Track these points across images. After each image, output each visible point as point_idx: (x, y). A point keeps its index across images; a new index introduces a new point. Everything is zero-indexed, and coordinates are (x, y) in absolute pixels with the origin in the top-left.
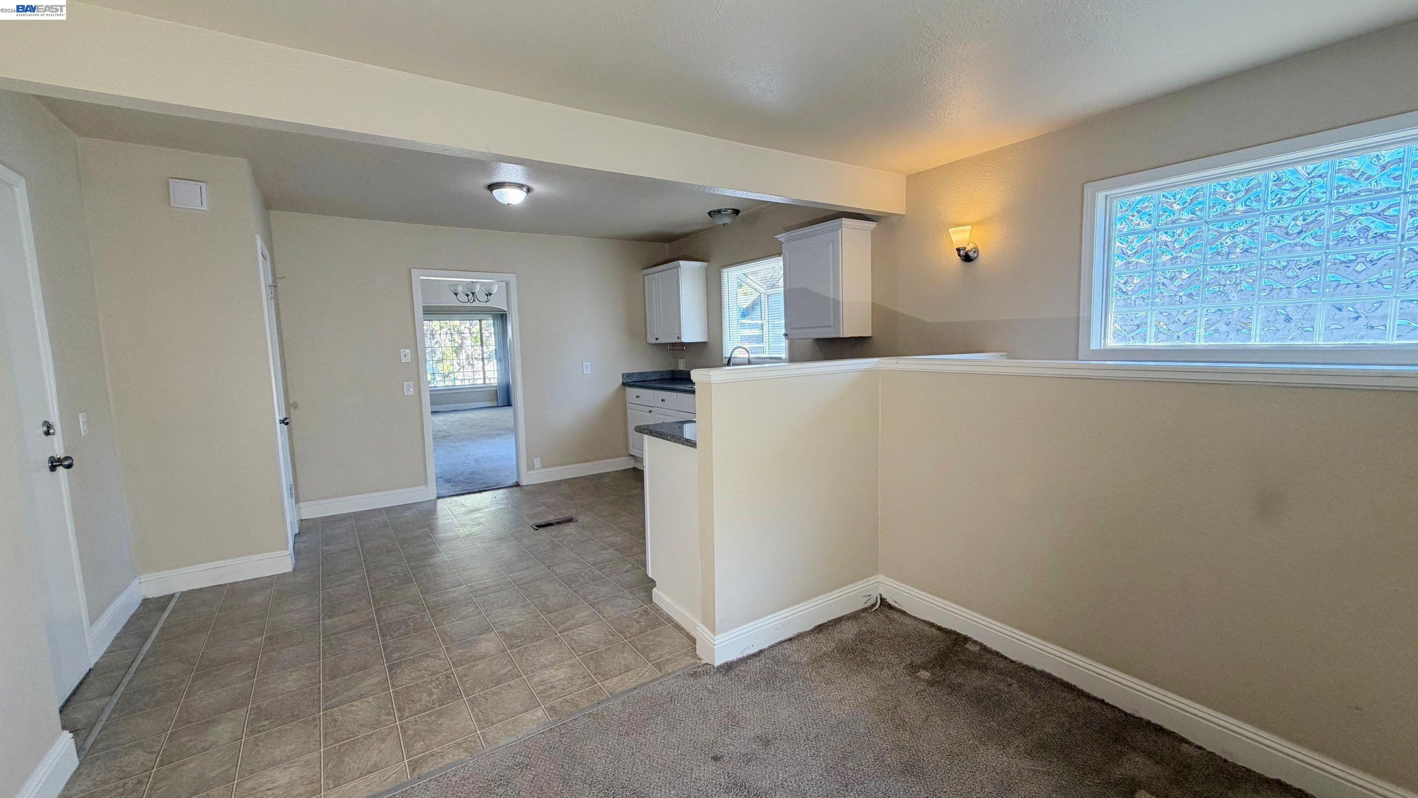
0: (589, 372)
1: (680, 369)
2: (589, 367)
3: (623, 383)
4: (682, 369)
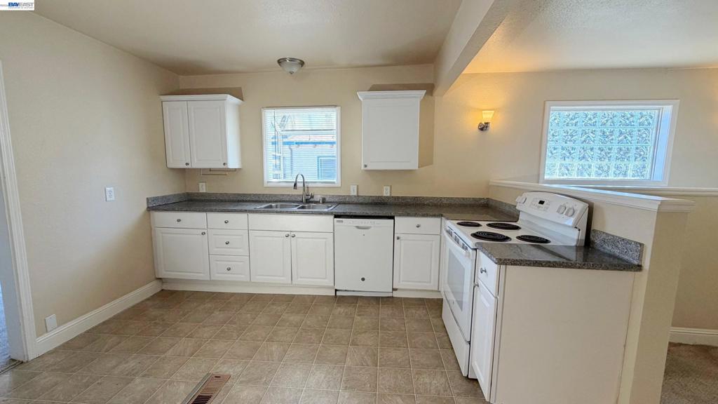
0: (113, 198)
1: (201, 191)
2: (113, 194)
3: (148, 207)
4: (204, 191)
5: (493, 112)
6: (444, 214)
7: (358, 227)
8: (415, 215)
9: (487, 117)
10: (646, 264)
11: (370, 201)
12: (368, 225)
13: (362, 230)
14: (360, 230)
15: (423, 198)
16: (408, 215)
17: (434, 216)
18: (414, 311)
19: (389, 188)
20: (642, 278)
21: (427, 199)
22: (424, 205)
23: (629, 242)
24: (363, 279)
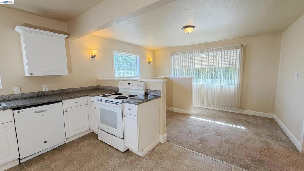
5: (97, 51)
6: (88, 94)
7: (36, 112)
8: (75, 97)
9: (94, 52)
10: (162, 95)
11: (33, 96)
12: (44, 109)
13: (40, 113)
14: (38, 113)
15: (69, 89)
16: (71, 98)
17: (84, 96)
18: (83, 144)
19: (46, 86)
20: (161, 99)
21: (71, 89)
22: (70, 92)
23: (157, 91)
24: (45, 142)
